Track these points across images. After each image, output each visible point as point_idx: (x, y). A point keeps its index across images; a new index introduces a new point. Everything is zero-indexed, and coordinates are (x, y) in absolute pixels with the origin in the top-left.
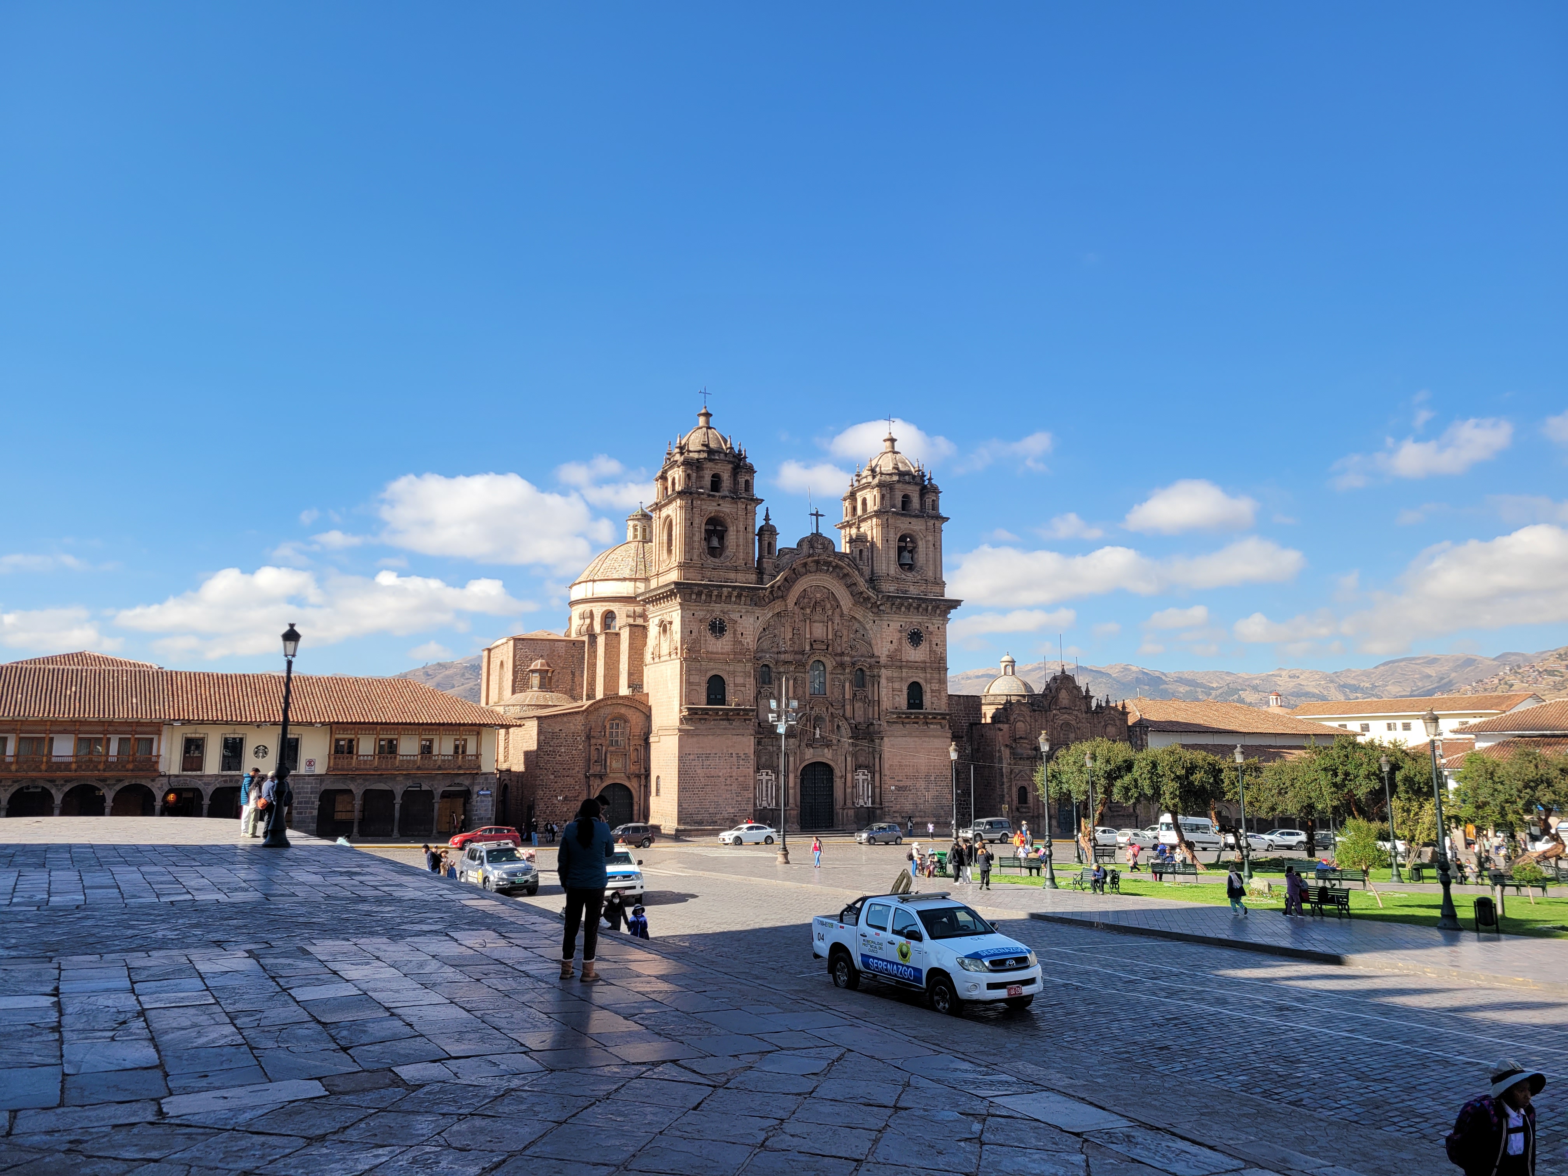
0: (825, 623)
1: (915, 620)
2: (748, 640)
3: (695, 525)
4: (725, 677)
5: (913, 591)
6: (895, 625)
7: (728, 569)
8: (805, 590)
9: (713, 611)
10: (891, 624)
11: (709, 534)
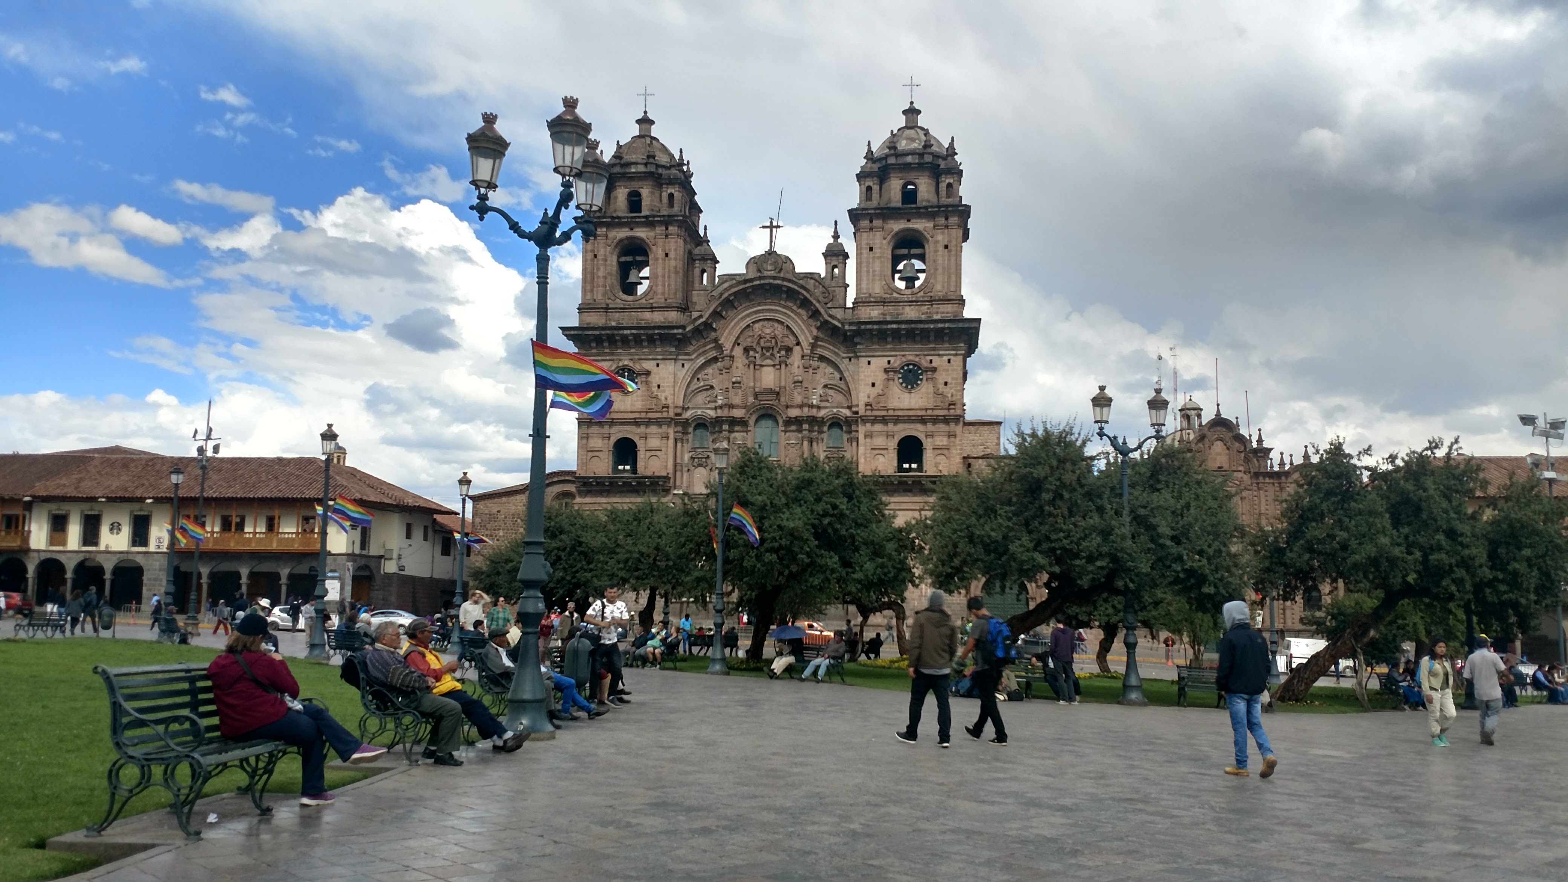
0: (778, 366)
1: (910, 354)
2: (667, 393)
3: (599, 257)
4: (636, 439)
5: (910, 313)
6: (879, 363)
7: (642, 308)
8: (748, 326)
9: (620, 360)
10: (873, 360)
11: (624, 269)
